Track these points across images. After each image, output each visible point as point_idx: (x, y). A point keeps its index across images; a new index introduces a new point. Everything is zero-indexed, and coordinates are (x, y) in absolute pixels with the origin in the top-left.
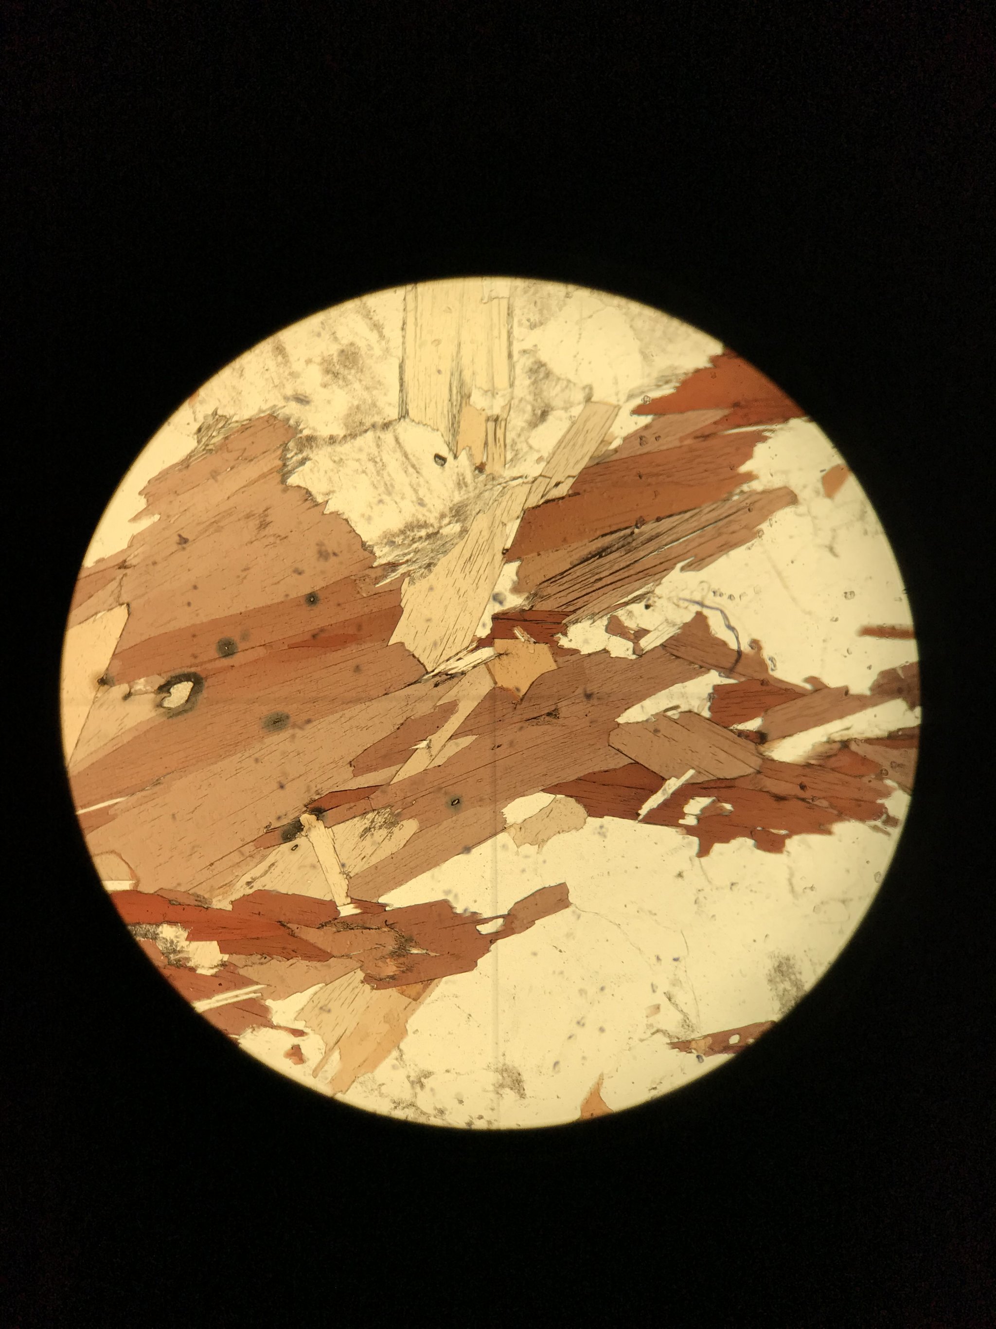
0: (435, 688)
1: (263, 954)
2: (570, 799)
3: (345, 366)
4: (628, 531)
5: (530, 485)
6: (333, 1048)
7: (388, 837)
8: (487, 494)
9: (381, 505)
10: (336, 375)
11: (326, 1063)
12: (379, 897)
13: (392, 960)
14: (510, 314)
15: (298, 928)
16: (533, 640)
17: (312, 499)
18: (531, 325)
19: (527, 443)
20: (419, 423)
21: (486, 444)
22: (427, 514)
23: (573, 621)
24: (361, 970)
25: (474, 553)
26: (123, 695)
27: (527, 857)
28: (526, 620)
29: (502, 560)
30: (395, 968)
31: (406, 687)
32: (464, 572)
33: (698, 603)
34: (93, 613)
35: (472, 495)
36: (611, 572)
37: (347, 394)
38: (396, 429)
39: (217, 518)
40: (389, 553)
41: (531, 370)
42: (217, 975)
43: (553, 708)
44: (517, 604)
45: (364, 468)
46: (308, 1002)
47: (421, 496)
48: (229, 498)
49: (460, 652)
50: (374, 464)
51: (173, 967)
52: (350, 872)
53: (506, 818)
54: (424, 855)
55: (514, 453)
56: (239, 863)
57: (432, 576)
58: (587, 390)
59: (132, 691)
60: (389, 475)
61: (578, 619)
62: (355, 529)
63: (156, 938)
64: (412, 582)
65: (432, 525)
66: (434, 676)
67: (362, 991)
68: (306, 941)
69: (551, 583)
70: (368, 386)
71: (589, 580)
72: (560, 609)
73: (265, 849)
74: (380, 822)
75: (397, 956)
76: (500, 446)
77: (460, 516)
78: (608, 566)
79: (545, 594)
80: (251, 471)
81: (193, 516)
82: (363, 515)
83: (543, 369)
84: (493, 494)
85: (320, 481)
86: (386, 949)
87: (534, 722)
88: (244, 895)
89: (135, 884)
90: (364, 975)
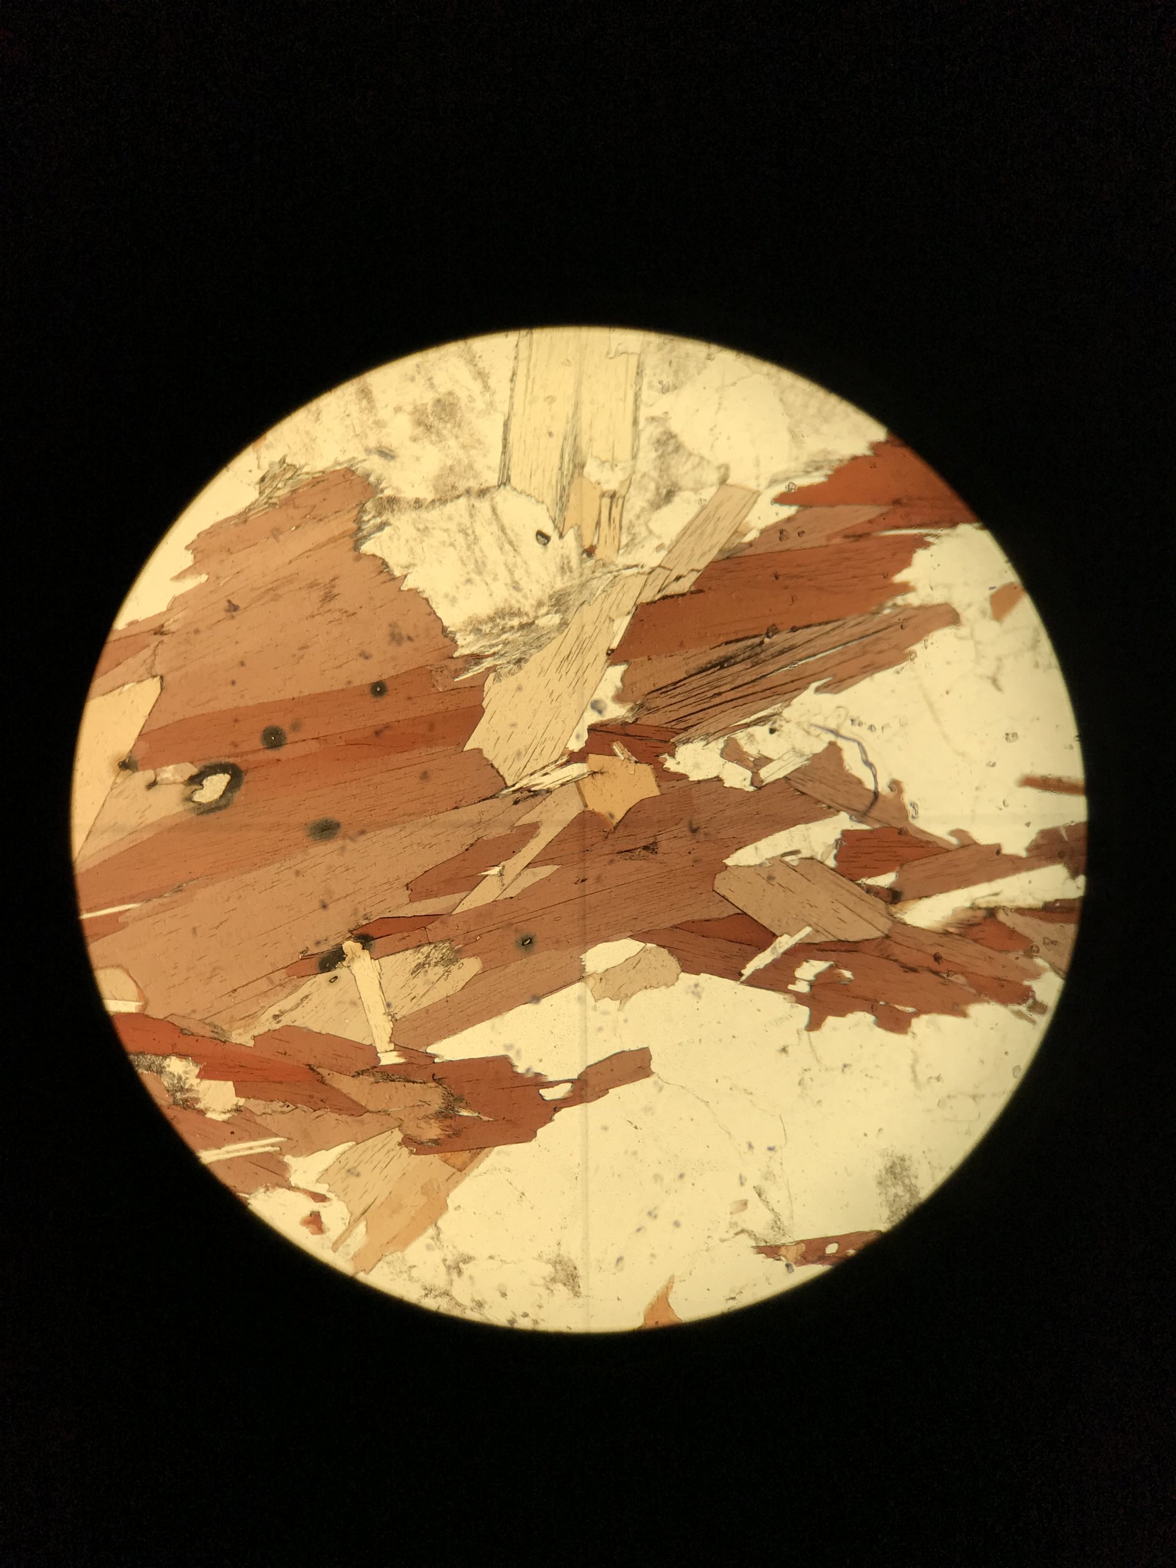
0: (515, 806)
1: (286, 1101)
2: (663, 949)
3: (441, 418)
4: (757, 640)
5: (646, 577)
6: (358, 1219)
7: (445, 977)
8: (595, 582)
9: (469, 586)
10: (429, 428)
11: (349, 1236)
12: (428, 1045)
13: (437, 1122)
14: (639, 373)
15: (329, 1074)
16: (634, 759)
17: (388, 572)
18: (663, 388)
19: (647, 527)
20: (522, 493)
21: (598, 523)
22: (522, 600)
23: (683, 741)
24: (399, 1130)
25: (573, 651)
26: (147, 783)
27: (605, 1013)
28: (628, 735)
29: (606, 661)
30: (439, 1131)
31: (480, 801)
32: (560, 672)
33: (832, 731)
34: (120, 684)
35: (577, 582)
36: (733, 686)
37: (439, 451)
38: (494, 498)
39: (274, 585)
40: (473, 643)
41: (658, 441)
42: (230, 1121)
43: (651, 840)
44: (619, 715)
45: (453, 540)
46: (334, 1162)
47: (516, 579)
48: (290, 562)
49: (547, 766)
50: (464, 536)
51: (179, 1108)
52: (396, 1014)
53: (585, 965)
54: (484, 1001)
55: (629, 538)
56: (266, 992)
57: (522, 673)
58: (723, 470)
59: (158, 779)
60: (482, 551)
61: (689, 739)
62: (436, 611)
63: (161, 1072)
64: (498, 678)
65: (527, 614)
66: (514, 792)
67: (398, 1155)
68: (338, 1091)
69: (661, 694)
70: (465, 444)
71: (704, 695)
72: (669, 725)
73: (298, 978)
74: (436, 958)
75: (444, 1116)
76: (615, 528)
77: (560, 606)
78: (729, 679)
79: (653, 706)
80: (318, 533)
81: (247, 580)
82: (446, 596)
83: (672, 441)
84: (602, 584)
85: (400, 550)
86: (430, 1107)
87: (627, 855)
88: (269, 1030)
89: (142, 1006)
90: (402, 1136)
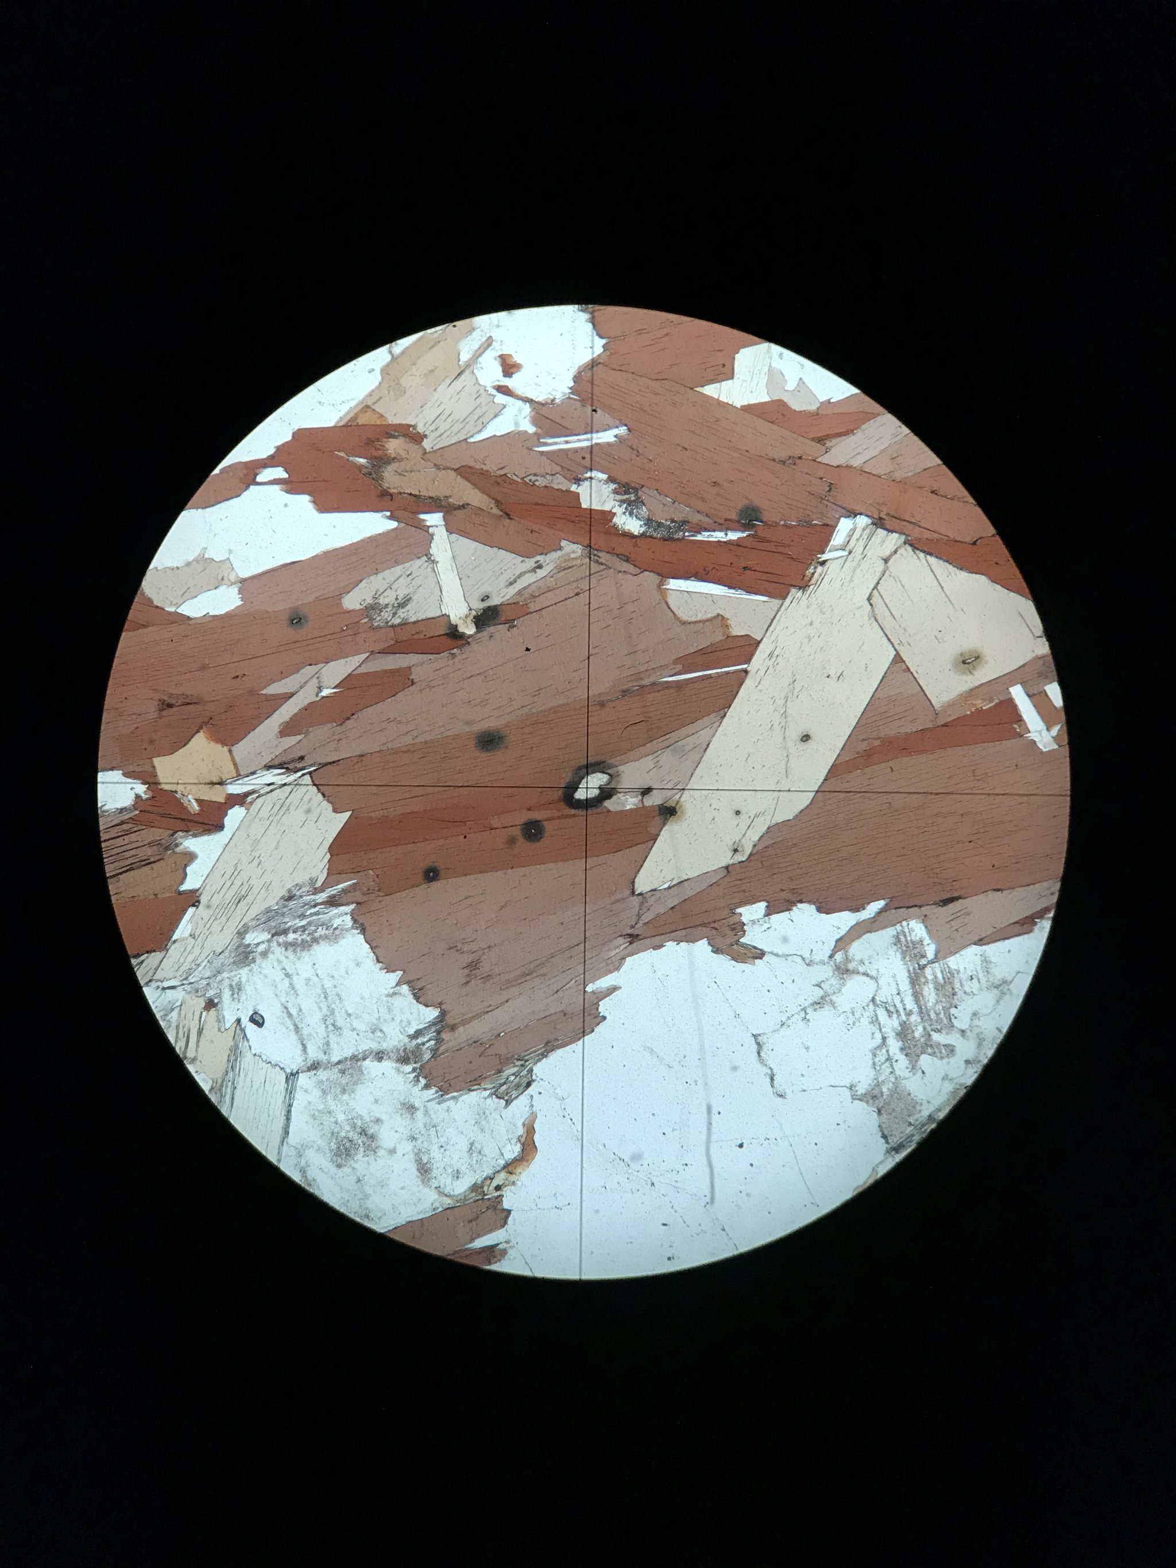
0: (303, 754)
1: (532, 486)
2: (159, 605)
3: (350, 1141)
5: (154, 978)
6: (467, 366)
7: (379, 593)
8: (208, 974)
9: (336, 974)
10: (363, 1132)
11: (477, 351)
12: (396, 529)
13: (389, 455)
15: (491, 508)
16: (178, 796)
17: (414, 990)
20: (276, 1065)
21: (200, 1032)
22: (283, 959)
23: (126, 811)
24: (425, 450)
25: (234, 907)
26: (651, 793)
27: (220, 546)
28: (183, 819)
29: (200, 895)
30: (388, 445)
31: (338, 761)
32: (249, 885)
34: (673, 889)
35: (225, 975)
37: (355, 1109)
38: (303, 1061)
39: (525, 979)
40: (336, 917)
42: (586, 470)
43: (164, 713)
44: (191, 840)
45: (348, 1020)
46: (488, 423)
47: (288, 979)
48: (507, 1002)
49: (268, 793)
50: (336, 1024)
51: (633, 485)
52: (426, 561)
53: (239, 594)
54: (340, 566)
55: (168, 1017)
56: (548, 591)
57: (289, 885)
59: (641, 797)
60: (320, 1008)
61: (120, 813)
62: (370, 950)
63: (648, 520)
64: (313, 881)
65: (279, 945)
66: (303, 769)
67: (427, 426)
68: (483, 492)
69: (147, 859)
70: (329, 1115)
72: (140, 827)
73: (518, 603)
74: (387, 612)
75: (383, 459)
76: (183, 1027)
77: (243, 952)
79: (155, 847)
80: (478, 1029)
82: (359, 965)
84: (200, 973)
85: (401, 1009)
86: (395, 469)
87: (190, 700)
88: (546, 555)
89: (663, 585)
90: (423, 443)
